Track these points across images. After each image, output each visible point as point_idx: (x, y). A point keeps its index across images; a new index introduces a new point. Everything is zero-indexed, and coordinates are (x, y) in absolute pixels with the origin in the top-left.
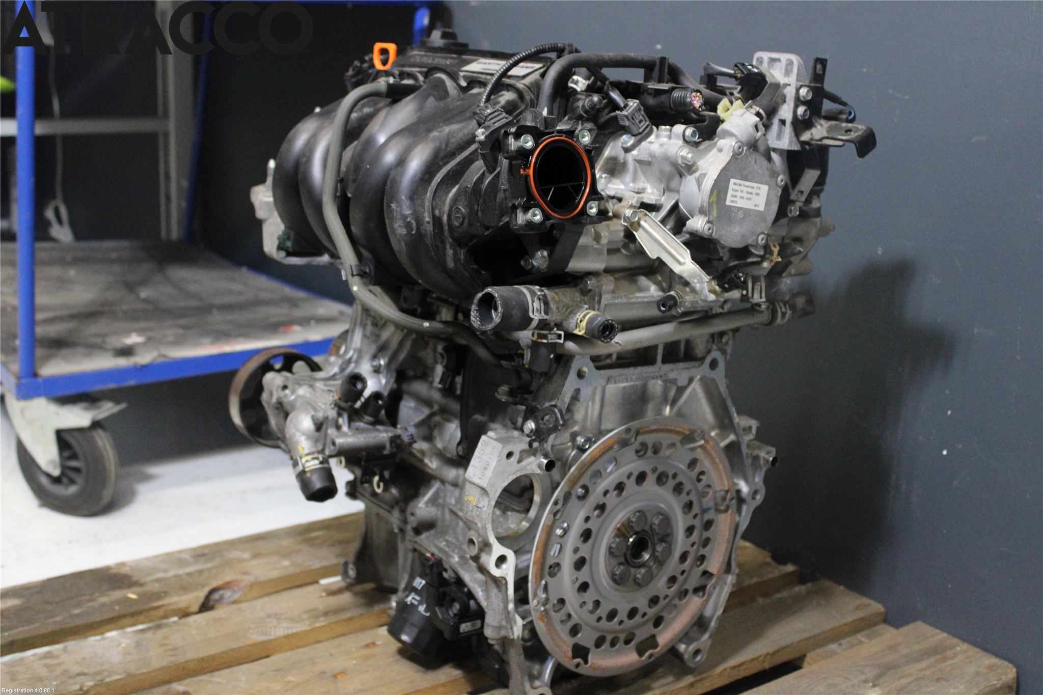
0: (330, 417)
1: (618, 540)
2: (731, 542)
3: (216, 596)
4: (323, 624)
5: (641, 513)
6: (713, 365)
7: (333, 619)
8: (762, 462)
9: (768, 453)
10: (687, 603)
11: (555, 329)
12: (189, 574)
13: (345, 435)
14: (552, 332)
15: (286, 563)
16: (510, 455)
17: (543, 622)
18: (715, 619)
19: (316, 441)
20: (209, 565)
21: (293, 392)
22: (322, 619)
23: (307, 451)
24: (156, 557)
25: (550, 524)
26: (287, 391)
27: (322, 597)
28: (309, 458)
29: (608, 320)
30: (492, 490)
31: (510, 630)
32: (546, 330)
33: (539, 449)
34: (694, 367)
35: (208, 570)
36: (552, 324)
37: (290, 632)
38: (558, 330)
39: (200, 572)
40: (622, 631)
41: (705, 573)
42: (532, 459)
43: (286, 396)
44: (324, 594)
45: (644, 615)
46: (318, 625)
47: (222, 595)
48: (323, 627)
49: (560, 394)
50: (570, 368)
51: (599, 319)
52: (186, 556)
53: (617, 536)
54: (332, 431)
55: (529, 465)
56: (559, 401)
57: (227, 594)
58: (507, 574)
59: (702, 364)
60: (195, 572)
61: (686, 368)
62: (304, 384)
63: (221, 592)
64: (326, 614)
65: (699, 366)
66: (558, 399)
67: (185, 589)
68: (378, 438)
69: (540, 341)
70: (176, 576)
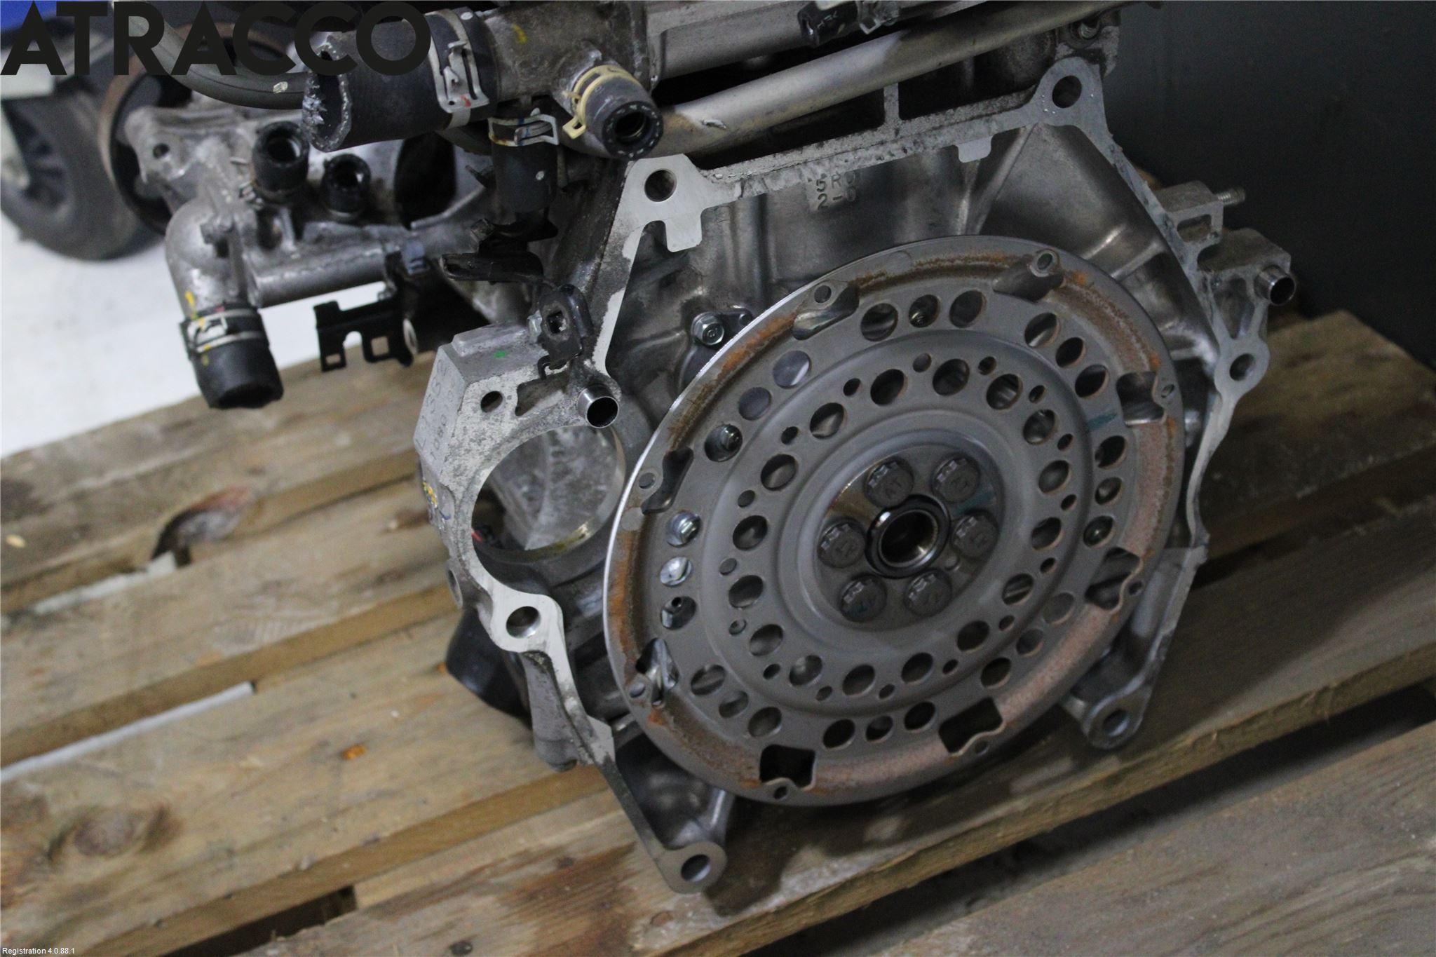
0: (240, 226)
1: (836, 533)
2: (1177, 484)
3: (190, 527)
4: (369, 606)
5: (897, 463)
6: (1066, 92)
7: (393, 592)
8: (1251, 290)
9: (1269, 267)
10: (1071, 622)
11: (536, 111)
12: (143, 478)
13: (285, 261)
14: (526, 121)
15: (344, 439)
16: (491, 401)
17: (665, 723)
18: (1157, 643)
19: (224, 278)
20: (187, 453)
21: (183, 157)
22: (368, 593)
23: (204, 305)
24: (93, 433)
25: (637, 527)
26: (168, 158)
27: (387, 531)
28: (203, 322)
29: (626, 106)
30: (459, 484)
31: (581, 749)
32: (512, 118)
33: (572, 374)
34: (1003, 110)
35: (185, 464)
36: (526, 100)
37: (295, 630)
38: (543, 112)
39: (167, 471)
40: (894, 706)
41: (1116, 553)
42: (558, 396)
43: (167, 167)
44: (393, 525)
45: (950, 666)
46: (355, 611)
47: (203, 524)
48: (365, 615)
49: (606, 243)
50: (624, 179)
51: (607, 101)
52: (151, 429)
53: (837, 522)
54: (253, 257)
55: (551, 412)
56: (607, 259)
57: (214, 521)
58: (545, 643)
59: (1027, 100)
60: (155, 472)
61: (980, 117)
62: (207, 136)
63: (200, 518)
64: (381, 580)
65: (1020, 106)
66: (602, 257)
67: (124, 518)
68: (360, 262)
69: (501, 143)
70: (117, 484)
